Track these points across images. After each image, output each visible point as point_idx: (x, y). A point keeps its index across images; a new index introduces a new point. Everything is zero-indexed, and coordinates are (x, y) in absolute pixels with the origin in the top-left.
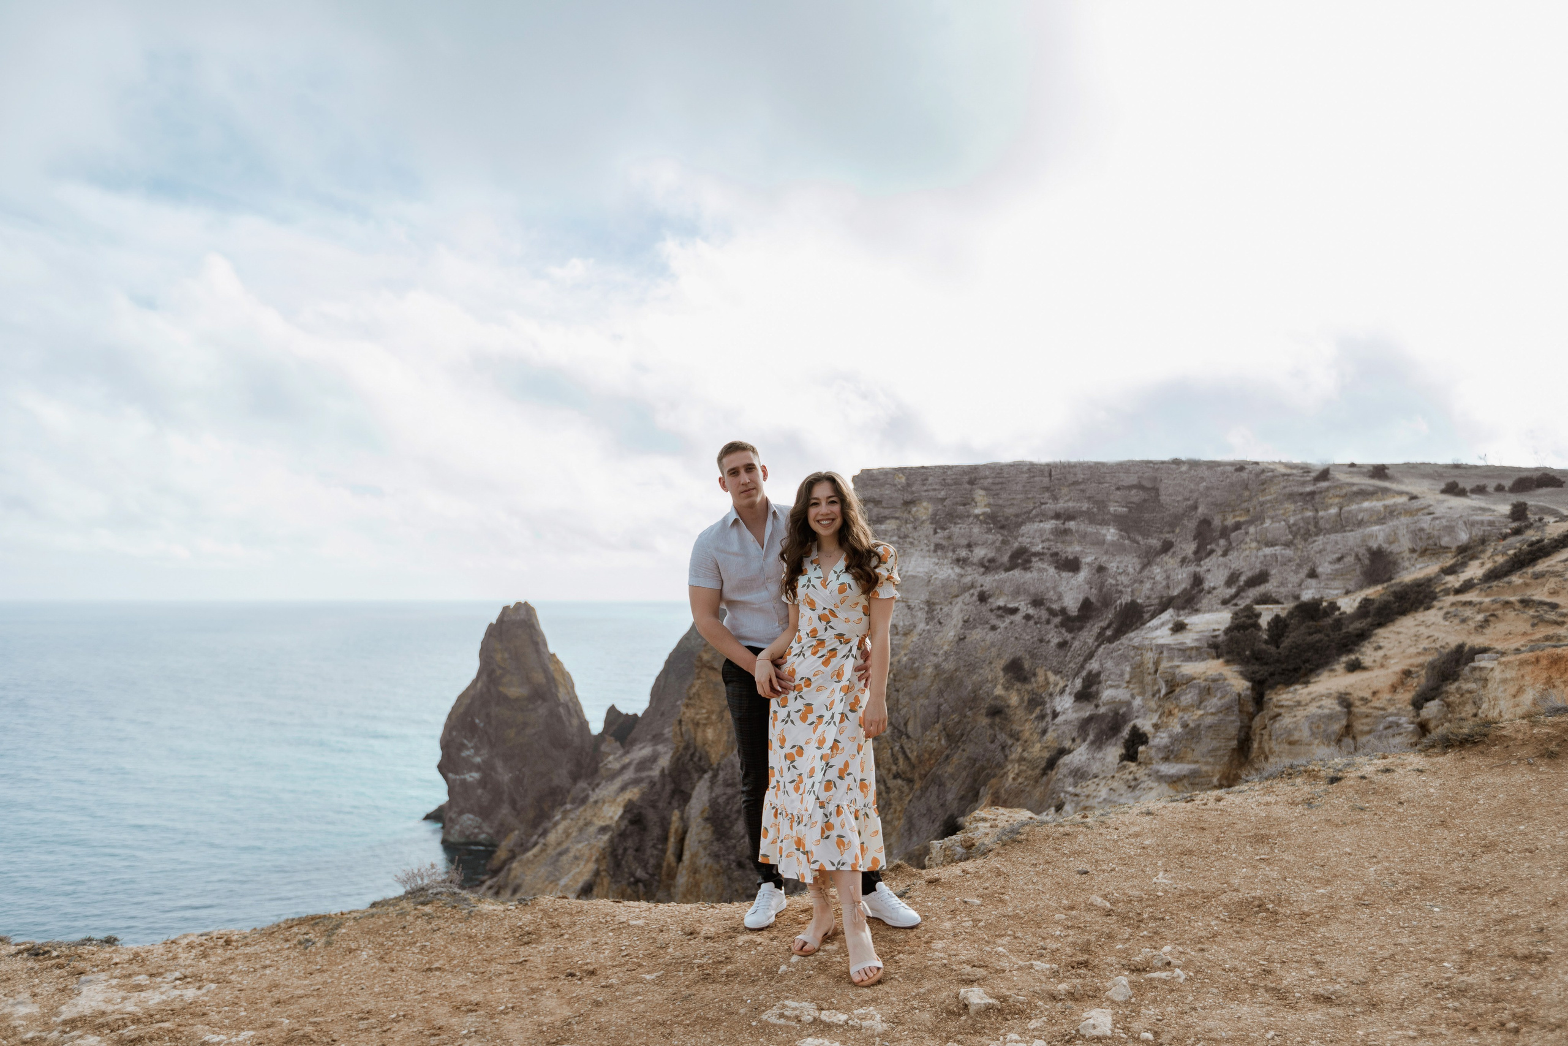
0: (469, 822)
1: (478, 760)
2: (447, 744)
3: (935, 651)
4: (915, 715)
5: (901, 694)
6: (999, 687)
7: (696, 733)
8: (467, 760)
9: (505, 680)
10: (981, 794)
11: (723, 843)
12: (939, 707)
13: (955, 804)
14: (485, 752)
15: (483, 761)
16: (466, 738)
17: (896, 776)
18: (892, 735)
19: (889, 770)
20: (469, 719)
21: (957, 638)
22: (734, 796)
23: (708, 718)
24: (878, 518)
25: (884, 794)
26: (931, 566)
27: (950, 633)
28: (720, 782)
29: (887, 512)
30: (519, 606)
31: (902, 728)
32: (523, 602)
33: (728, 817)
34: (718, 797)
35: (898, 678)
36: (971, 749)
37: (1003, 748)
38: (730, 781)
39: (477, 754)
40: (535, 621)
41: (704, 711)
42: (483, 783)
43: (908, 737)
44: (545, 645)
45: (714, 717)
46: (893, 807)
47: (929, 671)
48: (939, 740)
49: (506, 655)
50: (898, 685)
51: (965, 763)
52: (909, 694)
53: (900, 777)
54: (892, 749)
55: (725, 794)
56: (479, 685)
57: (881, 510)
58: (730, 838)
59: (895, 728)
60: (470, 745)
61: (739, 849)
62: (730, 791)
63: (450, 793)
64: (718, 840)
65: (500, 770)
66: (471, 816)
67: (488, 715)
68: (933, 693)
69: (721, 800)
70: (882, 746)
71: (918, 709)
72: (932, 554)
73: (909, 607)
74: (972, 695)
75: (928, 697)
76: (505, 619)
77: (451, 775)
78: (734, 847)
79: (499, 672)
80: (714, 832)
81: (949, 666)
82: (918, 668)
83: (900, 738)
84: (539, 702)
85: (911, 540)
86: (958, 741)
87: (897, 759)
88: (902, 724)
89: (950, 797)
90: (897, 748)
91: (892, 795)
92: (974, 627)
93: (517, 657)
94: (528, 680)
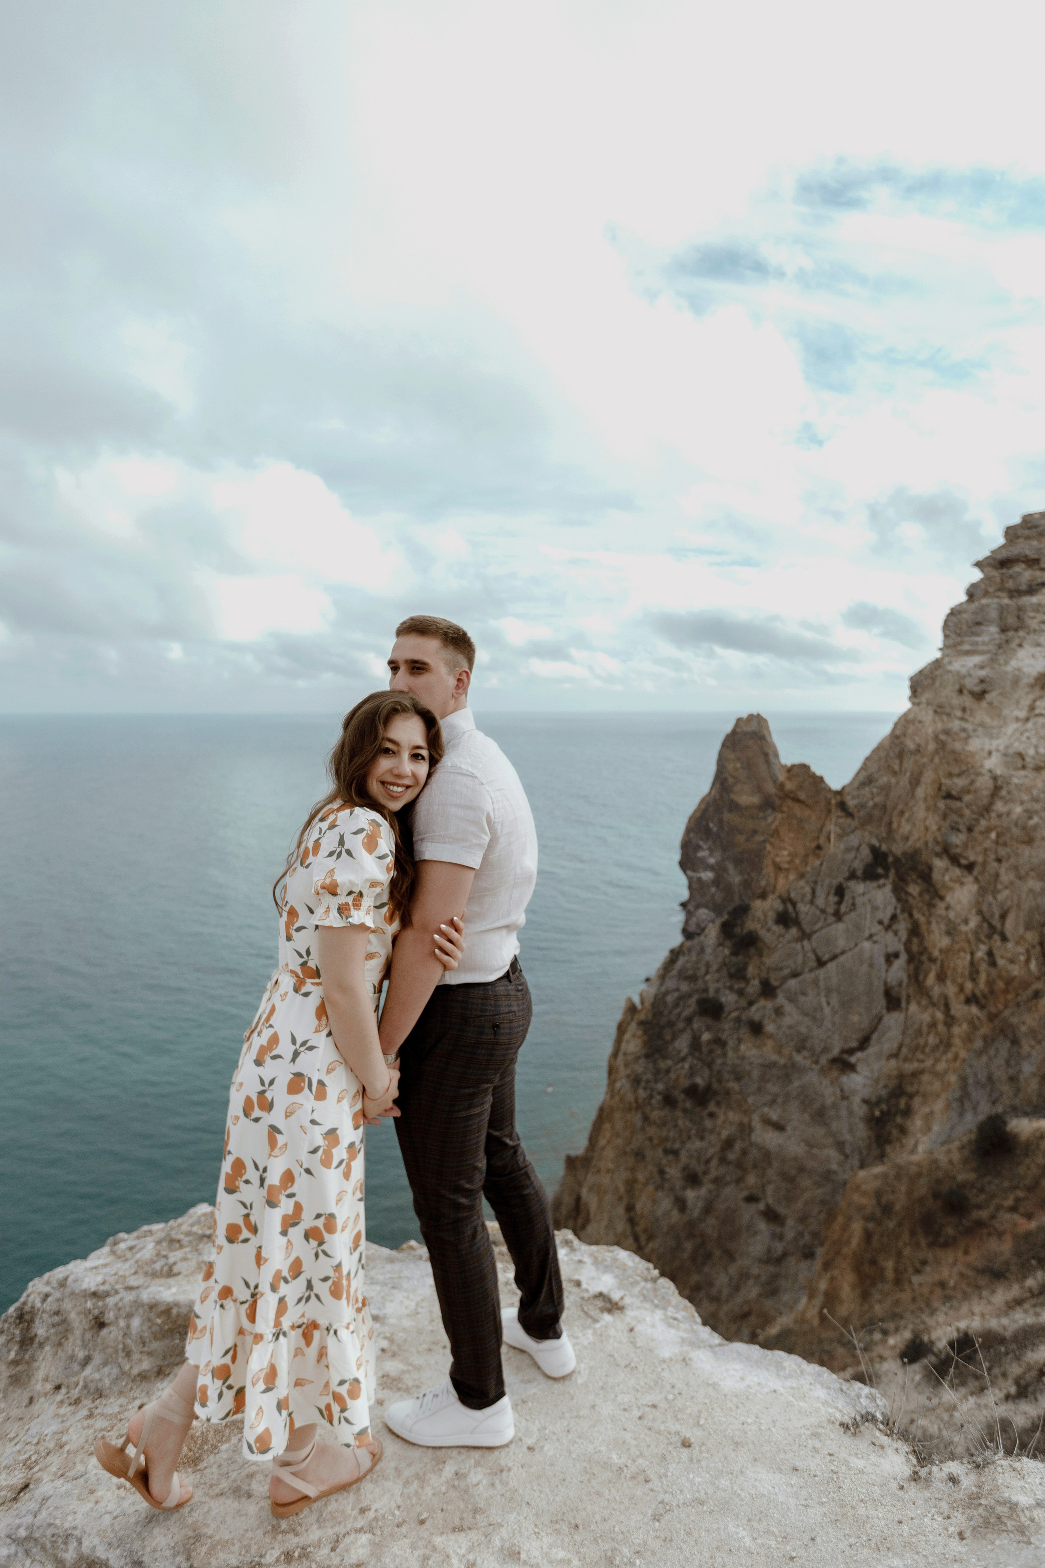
0: (704, 917)
1: (712, 861)
2: (685, 846)
4: (1019, 906)
5: (1005, 865)
8: (702, 861)
9: (736, 788)
11: (655, 1062)
13: (1035, 1084)
14: (718, 854)
15: (717, 862)
16: (701, 839)
17: (971, 999)
18: (976, 933)
19: (961, 989)
20: (704, 823)
22: (690, 996)
24: (1030, 586)
25: (941, 1028)
28: (674, 972)
30: (751, 717)
31: (996, 922)
32: (755, 713)
33: (671, 1024)
34: (667, 993)
35: (1001, 840)
38: (690, 972)
39: (711, 855)
40: (766, 733)
42: (716, 882)
43: (1004, 938)
44: (777, 755)
46: (953, 1049)
48: (1028, 961)
49: (739, 765)
50: (1002, 851)
52: (1016, 868)
53: (978, 1002)
54: (972, 954)
55: (677, 990)
56: (713, 792)
57: (1039, 573)
58: (665, 1057)
59: (985, 919)
60: (705, 846)
61: (673, 1076)
62: (685, 987)
63: (690, 887)
64: (647, 1056)
65: (731, 872)
66: (706, 911)
67: (721, 821)
69: (670, 999)
70: (957, 947)
71: (1024, 896)
76: (738, 730)
77: (689, 872)
78: (668, 1071)
79: (731, 781)
80: (645, 1044)
82: (1036, 827)
83: (989, 937)
84: (770, 811)
87: (977, 972)
88: (997, 916)
89: (1027, 1068)
90: (980, 954)
91: (956, 1030)
93: (749, 766)
94: (759, 789)
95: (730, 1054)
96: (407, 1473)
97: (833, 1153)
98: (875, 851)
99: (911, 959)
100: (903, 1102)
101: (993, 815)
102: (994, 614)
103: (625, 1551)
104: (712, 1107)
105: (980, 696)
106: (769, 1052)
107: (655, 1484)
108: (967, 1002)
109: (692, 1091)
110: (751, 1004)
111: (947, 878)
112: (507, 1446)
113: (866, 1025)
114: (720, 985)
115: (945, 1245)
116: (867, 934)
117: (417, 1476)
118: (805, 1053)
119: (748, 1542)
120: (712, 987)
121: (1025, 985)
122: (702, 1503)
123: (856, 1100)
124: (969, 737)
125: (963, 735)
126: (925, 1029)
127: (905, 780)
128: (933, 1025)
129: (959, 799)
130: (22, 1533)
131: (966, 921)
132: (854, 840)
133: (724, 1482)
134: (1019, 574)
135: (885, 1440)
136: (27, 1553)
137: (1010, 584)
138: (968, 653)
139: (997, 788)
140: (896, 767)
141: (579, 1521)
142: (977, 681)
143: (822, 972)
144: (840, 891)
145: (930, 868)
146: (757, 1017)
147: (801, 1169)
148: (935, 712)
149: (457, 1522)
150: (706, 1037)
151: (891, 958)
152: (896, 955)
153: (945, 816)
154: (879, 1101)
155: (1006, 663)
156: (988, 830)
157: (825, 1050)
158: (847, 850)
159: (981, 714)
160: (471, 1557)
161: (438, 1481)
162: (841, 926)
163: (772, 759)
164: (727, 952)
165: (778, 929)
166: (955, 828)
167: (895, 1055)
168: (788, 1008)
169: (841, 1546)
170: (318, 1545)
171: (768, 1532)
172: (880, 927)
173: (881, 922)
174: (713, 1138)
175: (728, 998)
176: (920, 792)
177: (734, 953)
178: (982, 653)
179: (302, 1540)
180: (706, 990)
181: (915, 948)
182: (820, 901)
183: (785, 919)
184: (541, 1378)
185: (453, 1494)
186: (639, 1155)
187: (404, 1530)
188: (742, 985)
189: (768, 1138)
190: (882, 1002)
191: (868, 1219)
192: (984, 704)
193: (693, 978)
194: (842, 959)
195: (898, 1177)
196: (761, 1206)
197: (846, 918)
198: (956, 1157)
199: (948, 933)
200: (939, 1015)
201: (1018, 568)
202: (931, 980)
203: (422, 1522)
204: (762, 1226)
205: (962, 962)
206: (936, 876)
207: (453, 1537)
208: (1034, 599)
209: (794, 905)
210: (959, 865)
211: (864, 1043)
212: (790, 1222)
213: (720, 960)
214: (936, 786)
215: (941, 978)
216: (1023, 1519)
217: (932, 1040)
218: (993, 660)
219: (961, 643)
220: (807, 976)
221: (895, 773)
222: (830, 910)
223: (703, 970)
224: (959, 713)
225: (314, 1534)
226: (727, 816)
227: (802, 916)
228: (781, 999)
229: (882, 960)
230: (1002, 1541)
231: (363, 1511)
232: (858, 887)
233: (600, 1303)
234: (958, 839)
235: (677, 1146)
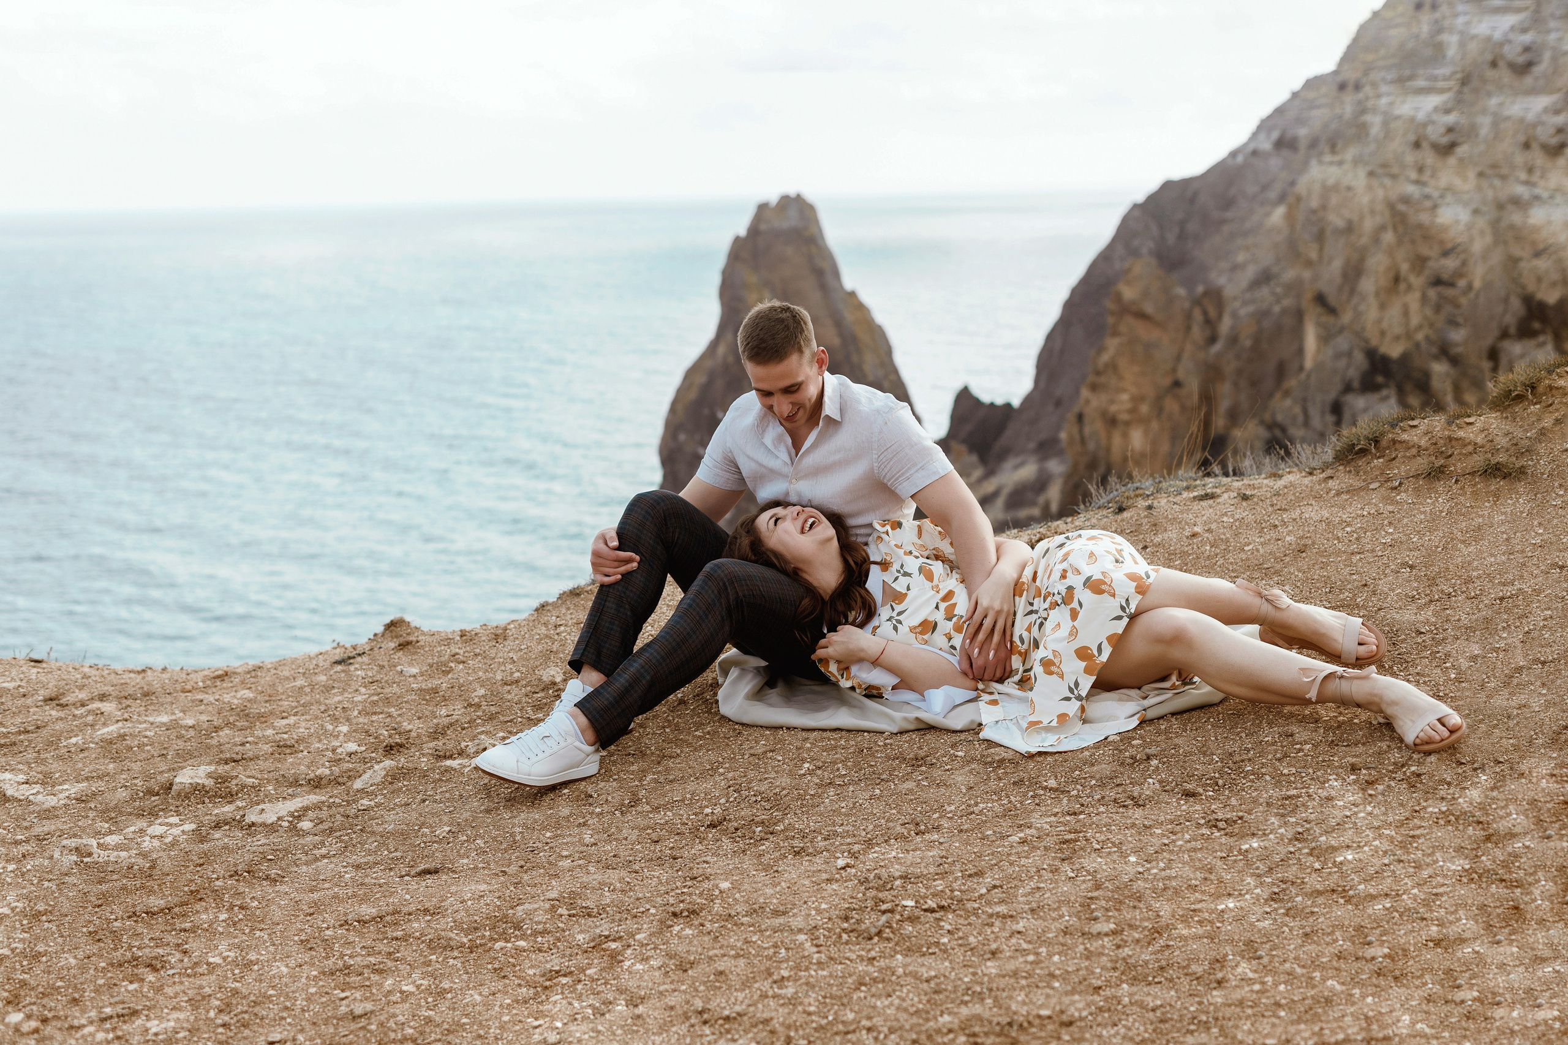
2: (669, 456)
7: (1109, 438)
23: (1133, 411)
30: (787, 202)
32: (793, 194)
40: (816, 231)
41: (1125, 397)
44: (836, 274)
45: (1144, 409)
56: (721, 350)
76: (763, 227)
98: (1369, 354)
105: (1446, 150)
124: (1435, 207)
125: (1428, 204)
129: (1451, 284)
132: (1342, 344)
140: (1314, 255)
142: (1441, 130)
144: (1337, 409)
145: (1427, 375)
153: (1438, 309)
159: (1447, 174)
166: (1453, 323)
178: (1442, 91)
192: (1452, 161)
218: (1459, 102)
219: (1411, 78)
221: (1309, 263)
224: (1414, 174)
232: (1357, 402)
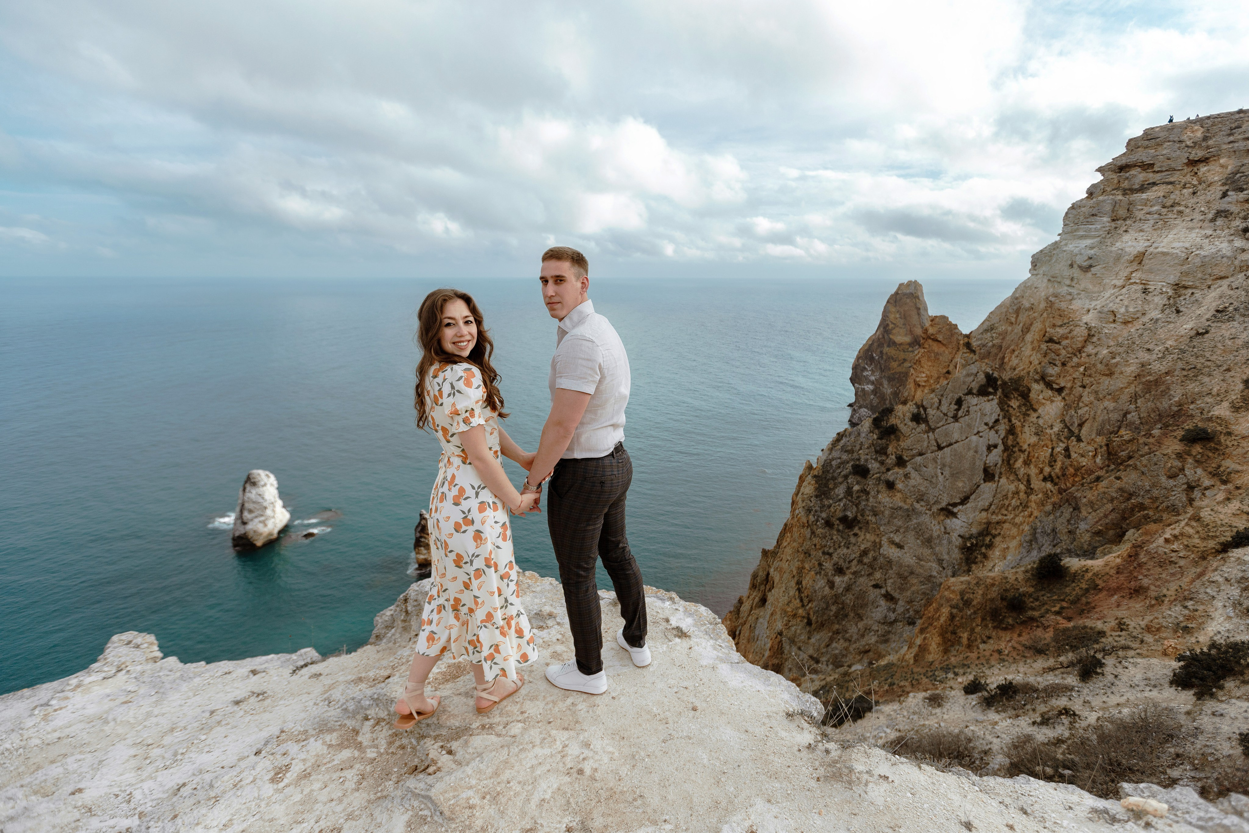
0: (864, 413)
1: (873, 378)
2: (855, 368)
3: (1151, 347)
4: (1094, 418)
5: (1087, 390)
6: (1226, 404)
8: (866, 377)
9: (894, 331)
10: (1126, 538)
11: (821, 500)
12: (1125, 415)
13: (1087, 537)
14: (877, 374)
15: (876, 379)
16: (866, 364)
17: (1047, 479)
18: (1058, 435)
19: (1041, 471)
20: (870, 353)
21: (1193, 333)
22: (848, 463)
24: (1142, 185)
25: (1022, 495)
26: (1198, 239)
27: (1186, 325)
28: (839, 447)
29: (1157, 177)
30: (910, 283)
31: (1075, 429)
32: (913, 280)
33: (834, 478)
34: (833, 459)
35: (1089, 372)
36: (1130, 479)
37: (1190, 488)
38: (849, 448)
39: (872, 374)
40: (919, 294)
42: (874, 392)
43: (1079, 440)
44: (926, 310)
46: (1030, 510)
47: (1131, 369)
48: (1095, 456)
49: (898, 316)
50: (1087, 381)
51: (1115, 495)
52: (1096, 392)
53: (1052, 481)
54: (1053, 449)
55: (840, 458)
57: (1151, 175)
58: (828, 498)
59: (1066, 426)
60: (868, 369)
61: (832, 509)
62: (845, 457)
63: (856, 394)
64: (817, 496)
65: (886, 386)
66: (865, 410)
67: (881, 352)
68: (1125, 397)
69: (834, 463)
70: (1041, 443)
71: (1099, 412)
72: (1207, 224)
73: (1145, 291)
74: (1176, 409)
75: (1115, 400)
76: (899, 292)
77: (857, 385)
78: (829, 506)
79: (891, 326)
80: (816, 489)
81: (1158, 367)
82: (1116, 365)
83: (1068, 438)
84: (916, 347)
85: (1182, 208)
86: (1121, 464)
87: (1055, 461)
88: (1076, 424)
89: (1083, 526)
90: (1059, 449)
91: (1033, 497)
92: (1231, 319)
93: (905, 317)
94: (911, 332)
95: (871, 499)
96: (549, 699)
97: (934, 565)
98: (989, 377)
99: (1006, 449)
100: (988, 539)
101: (1084, 355)
102: (1108, 208)
103: (642, 754)
104: (856, 530)
105: (1087, 269)
106: (897, 500)
107: (670, 726)
108: (1045, 479)
109: (844, 520)
110: (888, 470)
111: (1041, 397)
112: (601, 694)
113: (967, 489)
114: (869, 457)
115: (1005, 629)
116: (975, 431)
117: (553, 702)
118: (922, 503)
119: (705, 761)
120: (863, 458)
121: (1090, 472)
122: (690, 738)
123: (954, 536)
124: (1072, 299)
125: (1069, 297)
126: (1010, 495)
127: (1018, 329)
128: (1017, 493)
129: (1059, 343)
130: (376, 696)
131: (1051, 427)
132: (973, 369)
133: (706, 731)
134: (1134, 176)
135: (806, 725)
136: (377, 705)
137: (1126, 184)
138: (1082, 237)
139: (1090, 336)
140: (1013, 320)
141: (625, 736)
142: (1086, 258)
143: (940, 453)
144: (959, 402)
145: (1029, 390)
146: (891, 479)
147: (912, 573)
148: (1049, 280)
149: (566, 725)
150: (856, 488)
151: (990, 448)
152: (995, 446)
153: (1045, 356)
154: (971, 537)
155: (1112, 244)
156: (1079, 365)
157: (936, 502)
158: (968, 375)
159: (1086, 281)
160: (567, 743)
161: (562, 706)
162: (957, 424)
163: (922, 311)
164: (875, 437)
165: (913, 424)
166: (1052, 363)
167: (986, 510)
168: (914, 474)
169: (752, 772)
170: (498, 724)
171: (718, 758)
172: (986, 427)
173: (986, 424)
174: (855, 548)
175: (873, 466)
176: (1029, 337)
177: (880, 438)
178: (1093, 237)
179: (491, 721)
180: (859, 460)
181: (1010, 442)
182: (944, 408)
183: (917, 418)
184: (631, 665)
185: (568, 712)
186: (807, 553)
187: (540, 725)
188: (884, 458)
189: (892, 552)
190: (979, 476)
191: (952, 607)
192: (1089, 275)
193: (851, 452)
194: (955, 446)
195: (977, 584)
196: (883, 591)
197: (961, 420)
198: (1021, 577)
199: (1037, 434)
200: (1022, 487)
201: (1133, 172)
202: (1019, 464)
203: (550, 723)
204: (882, 602)
205: (1045, 454)
206: (1032, 395)
207: (561, 732)
208: (1144, 196)
209: (925, 409)
210: (1052, 389)
211: (964, 500)
212: (901, 603)
213: (870, 441)
214: (1042, 333)
215: (1027, 463)
216: (853, 777)
217: (1014, 502)
218: (1101, 243)
219: (1076, 230)
220: (929, 455)
221: (1011, 324)
222: (951, 414)
223: (858, 447)
224: (1068, 282)
225: (497, 719)
226: (886, 349)
227: (930, 417)
228: (909, 468)
229: (985, 449)
230: (838, 786)
231: (522, 713)
232: (973, 400)
233: (675, 632)
234: (1052, 371)
235: (831, 551)
